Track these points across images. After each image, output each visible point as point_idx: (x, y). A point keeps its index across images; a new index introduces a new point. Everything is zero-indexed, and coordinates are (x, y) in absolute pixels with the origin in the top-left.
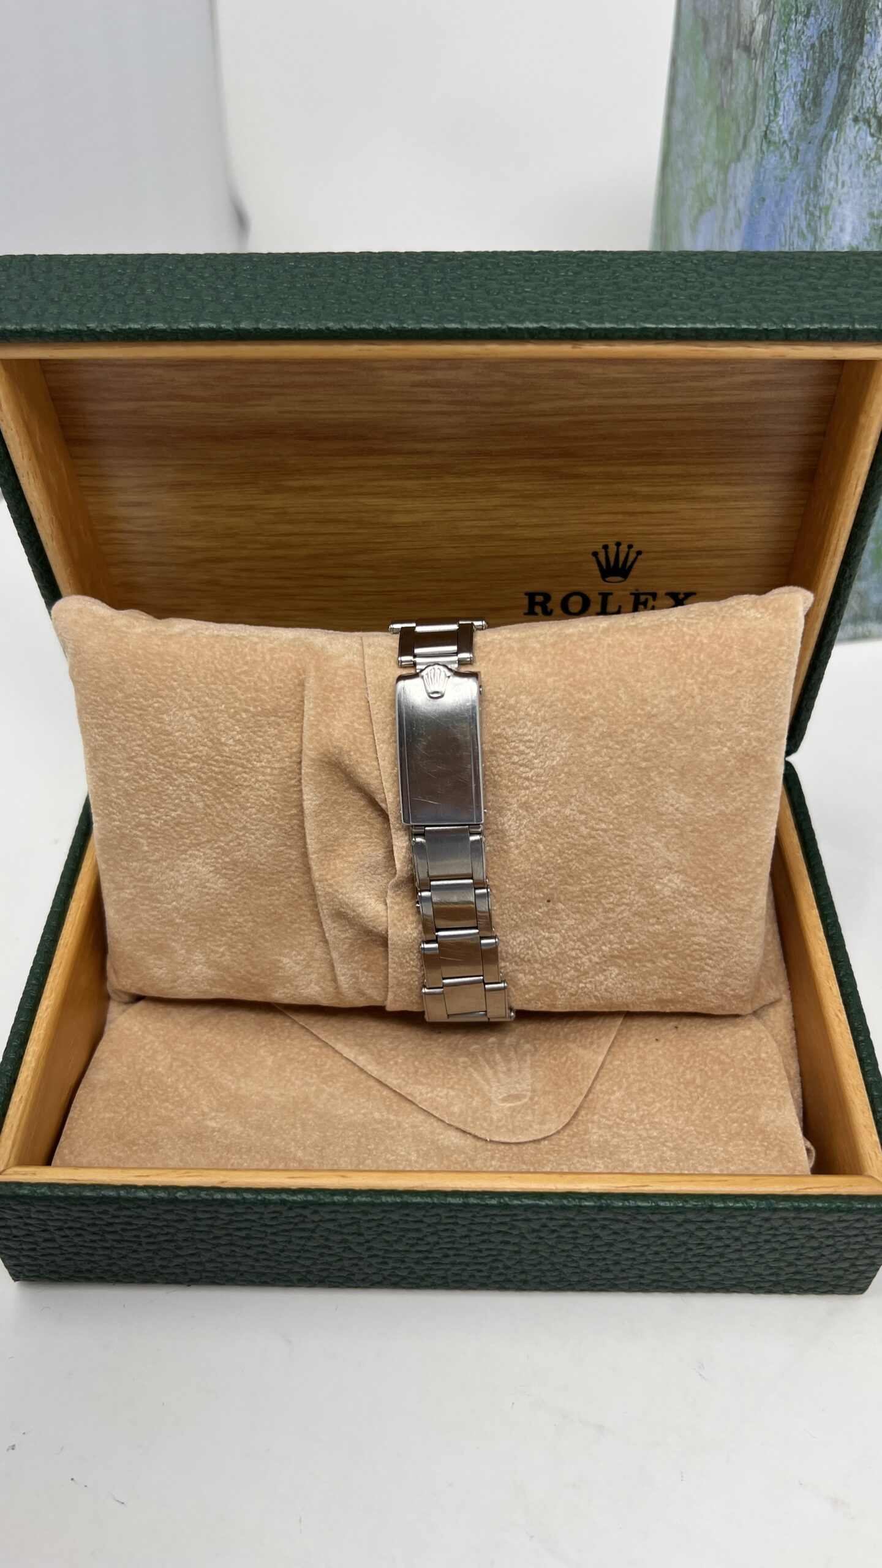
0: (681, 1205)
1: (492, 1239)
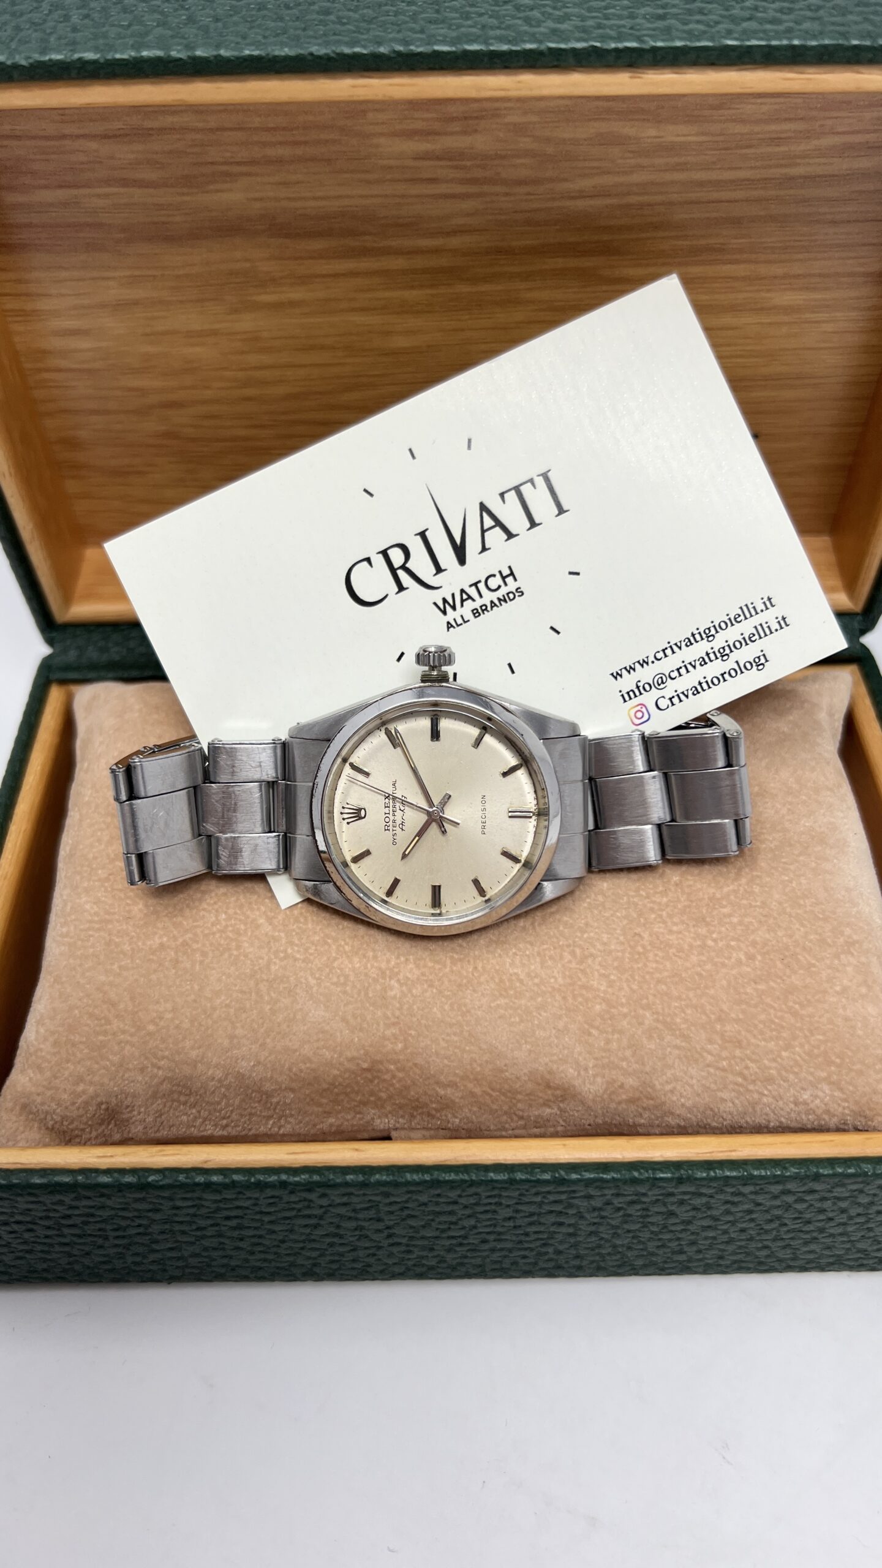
0: (779, 1173)
1: (542, 1220)
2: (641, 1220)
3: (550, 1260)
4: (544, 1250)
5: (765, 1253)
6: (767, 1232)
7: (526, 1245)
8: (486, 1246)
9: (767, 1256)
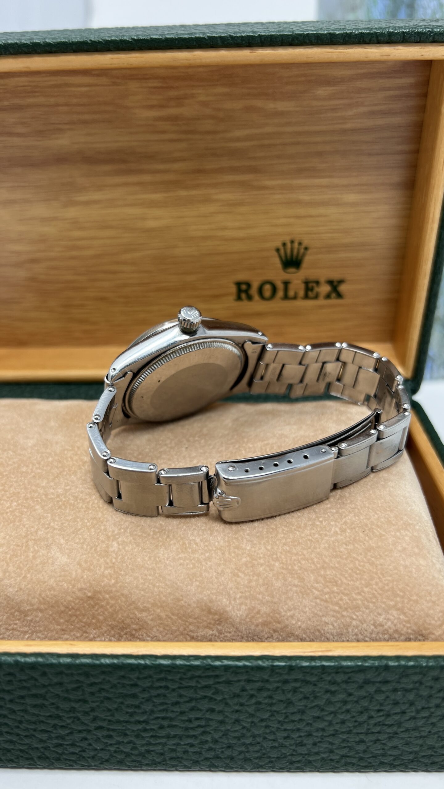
2: (269, 708)
3: (210, 749)
4: (204, 738)
5: (361, 747)
6: (361, 724)
7: (192, 733)
8: (163, 733)
9: (365, 751)
